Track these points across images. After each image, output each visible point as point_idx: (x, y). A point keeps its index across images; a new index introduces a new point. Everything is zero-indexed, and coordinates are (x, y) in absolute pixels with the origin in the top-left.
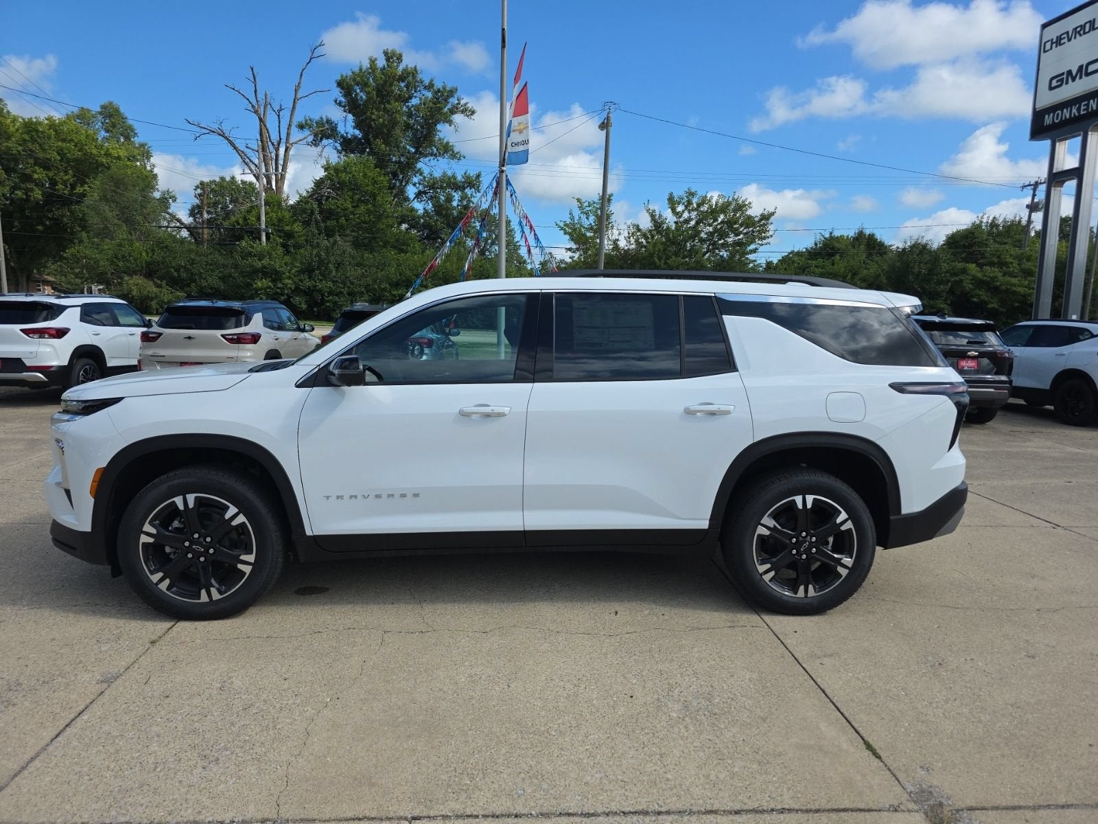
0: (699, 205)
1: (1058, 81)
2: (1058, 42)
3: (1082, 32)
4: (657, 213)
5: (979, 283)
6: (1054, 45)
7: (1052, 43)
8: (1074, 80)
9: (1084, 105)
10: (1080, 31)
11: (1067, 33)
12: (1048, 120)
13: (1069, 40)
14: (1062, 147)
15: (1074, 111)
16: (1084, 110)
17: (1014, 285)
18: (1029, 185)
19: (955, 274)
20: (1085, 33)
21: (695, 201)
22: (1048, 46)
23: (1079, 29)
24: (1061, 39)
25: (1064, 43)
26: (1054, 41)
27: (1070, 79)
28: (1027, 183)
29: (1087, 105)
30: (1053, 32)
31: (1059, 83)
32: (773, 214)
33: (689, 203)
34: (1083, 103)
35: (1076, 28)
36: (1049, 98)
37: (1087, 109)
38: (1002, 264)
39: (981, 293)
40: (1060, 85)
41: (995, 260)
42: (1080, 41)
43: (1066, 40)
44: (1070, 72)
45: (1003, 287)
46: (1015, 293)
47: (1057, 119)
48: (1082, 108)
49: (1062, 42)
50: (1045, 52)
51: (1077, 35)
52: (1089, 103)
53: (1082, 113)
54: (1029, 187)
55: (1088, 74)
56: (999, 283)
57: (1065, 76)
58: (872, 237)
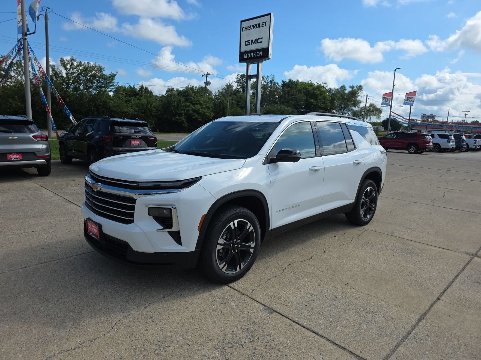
0: (78, 66)
1: (248, 43)
2: (247, 28)
3: (255, 27)
4: (56, 67)
5: (194, 111)
6: (246, 29)
7: (245, 29)
8: (254, 44)
9: (258, 53)
10: (255, 26)
11: (250, 26)
12: (246, 56)
13: (251, 29)
14: (250, 66)
15: (254, 54)
16: (258, 55)
17: (205, 112)
18: (205, 75)
19: (186, 107)
20: (256, 28)
21: (75, 64)
22: (244, 29)
23: (254, 26)
24: (248, 28)
25: (249, 30)
26: (246, 28)
27: (252, 43)
28: (204, 74)
29: (259, 53)
30: (245, 24)
31: (249, 44)
32: (116, 75)
33: (72, 64)
34: (257, 53)
35: (254, 25)
36: (245, 49)
37: (259, 55)
38: (200, 104)
39: (195, 115)
40: (249, 45)
41: (198, 102)
42: (254, 30)
43: (250, 28)
44: (252, 40)
45: (202, 113)
46: (206, 115)
47: (249, 56)
48: (257, 54)
49: (249, 29)
50: (243, 31)
51: (254, 28)
52: (259, 52)
53: (257, 56)
54: (204, 76)
55: (258, 43)
56: (201, 111)
57: (250, 41)
58: (146, 88)
